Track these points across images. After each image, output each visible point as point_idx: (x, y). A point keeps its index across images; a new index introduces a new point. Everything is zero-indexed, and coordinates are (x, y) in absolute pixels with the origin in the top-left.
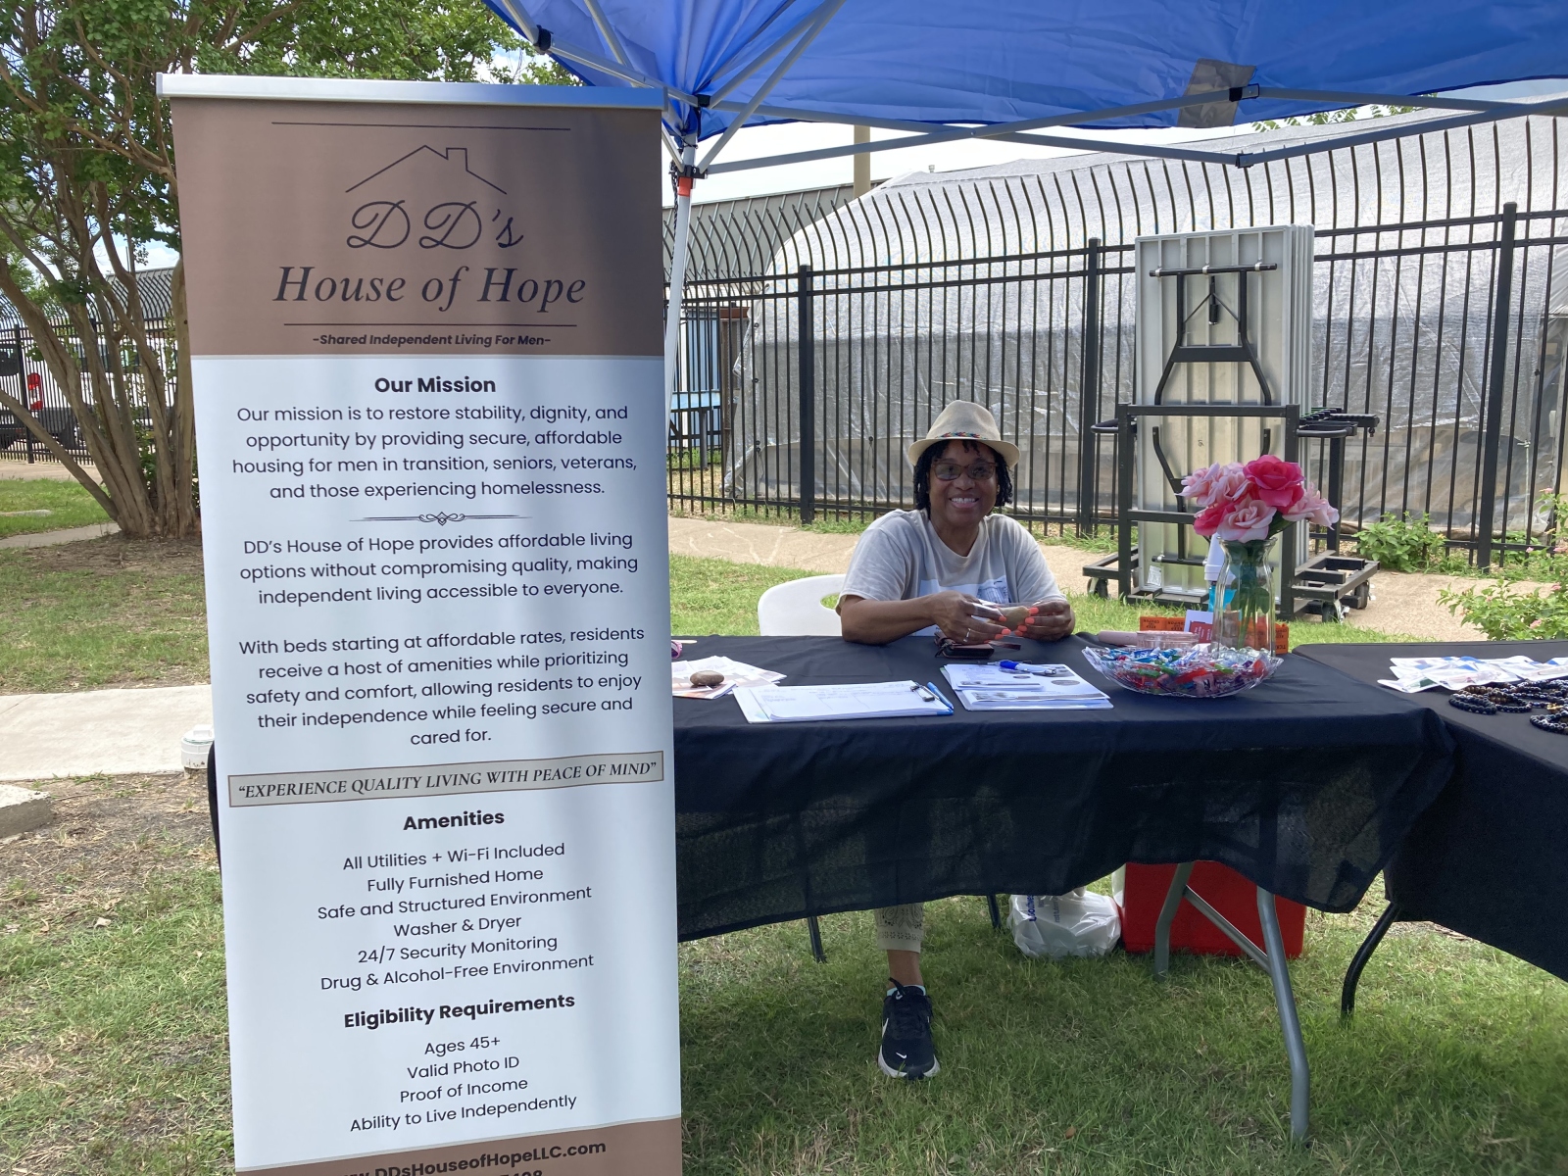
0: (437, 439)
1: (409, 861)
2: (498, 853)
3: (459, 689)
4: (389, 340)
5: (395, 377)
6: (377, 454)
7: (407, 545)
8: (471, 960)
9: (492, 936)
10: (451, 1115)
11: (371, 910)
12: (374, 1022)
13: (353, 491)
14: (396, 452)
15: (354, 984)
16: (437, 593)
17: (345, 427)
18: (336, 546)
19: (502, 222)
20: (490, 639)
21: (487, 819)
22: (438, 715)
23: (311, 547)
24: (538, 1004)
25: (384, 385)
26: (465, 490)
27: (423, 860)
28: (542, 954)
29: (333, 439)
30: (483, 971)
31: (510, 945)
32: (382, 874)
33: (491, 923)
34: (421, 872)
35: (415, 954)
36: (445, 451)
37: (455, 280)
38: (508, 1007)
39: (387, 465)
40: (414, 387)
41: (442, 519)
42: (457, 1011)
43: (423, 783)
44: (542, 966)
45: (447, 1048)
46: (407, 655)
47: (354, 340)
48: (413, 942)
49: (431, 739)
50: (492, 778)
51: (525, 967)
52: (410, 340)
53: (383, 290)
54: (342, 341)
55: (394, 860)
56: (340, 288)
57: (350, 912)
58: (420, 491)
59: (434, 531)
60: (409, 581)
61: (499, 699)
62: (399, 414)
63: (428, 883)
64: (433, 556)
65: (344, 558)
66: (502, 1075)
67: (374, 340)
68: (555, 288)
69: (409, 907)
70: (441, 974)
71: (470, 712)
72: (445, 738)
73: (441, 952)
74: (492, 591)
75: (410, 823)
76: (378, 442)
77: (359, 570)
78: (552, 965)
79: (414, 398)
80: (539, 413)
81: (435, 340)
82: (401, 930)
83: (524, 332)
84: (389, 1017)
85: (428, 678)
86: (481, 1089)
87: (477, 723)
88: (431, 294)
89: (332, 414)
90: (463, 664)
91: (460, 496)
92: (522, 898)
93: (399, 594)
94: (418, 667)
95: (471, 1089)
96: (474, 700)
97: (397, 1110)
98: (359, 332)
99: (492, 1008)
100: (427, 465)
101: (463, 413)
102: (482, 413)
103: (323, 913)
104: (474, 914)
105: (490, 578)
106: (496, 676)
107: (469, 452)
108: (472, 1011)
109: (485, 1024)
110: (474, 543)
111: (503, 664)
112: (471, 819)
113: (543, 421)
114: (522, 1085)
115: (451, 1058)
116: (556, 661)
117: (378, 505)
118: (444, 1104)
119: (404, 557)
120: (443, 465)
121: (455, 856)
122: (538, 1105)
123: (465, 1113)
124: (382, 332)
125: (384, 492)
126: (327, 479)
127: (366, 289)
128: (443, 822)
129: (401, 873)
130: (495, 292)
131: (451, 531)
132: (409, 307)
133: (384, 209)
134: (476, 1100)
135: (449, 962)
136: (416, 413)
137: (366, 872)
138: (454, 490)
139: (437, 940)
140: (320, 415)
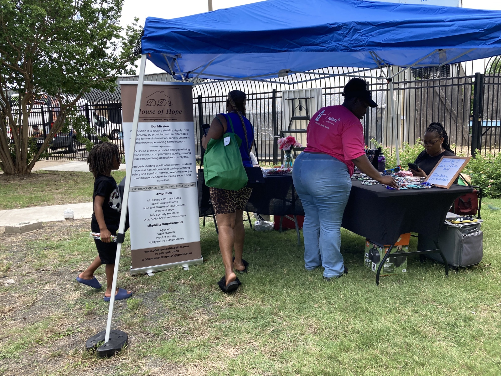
0: (160, 134)
1: (157, 200)
2: (171, 199)
3: (164, 173)
4: (153, 120)
5: (154, 125)
6: (151, 137)
7: (156, 151)
8: (167, 216)
9: (170, 212)
10: (164, 241)
11: (151, 208)
12: (152, 226)
13: (148, 143)
14: (154, 137)
15: (149, 220)
16: (161, 158)
17: (147, 133)
18: (145, 151)
19: (169, 102)
20: (169, 165)
21: (169, 193)
22: (161, 177)
23: (141, 151)
24: (178, 223)
25: (152, 126)
26: (165, 142)
27: (159, 200)
28: (178, 215)
29: (145, 135)
30: (169, 217)
31: (173, 213)
32: (153, 202)
33: (170, 210)
34: (159, 202)
35: (158, 215)
36: (162, 136)
37: (163, 111)
38: (173, 223)
39: (153, 139)
40: (157, 127)
41: (161, 147)
42: (165, 224)
43: (159, 188)
44: (178, 216)
45: (164, 230)
46: (156, 168)
47: (148, 120)
48: (158, 213)
49: (160, 181)
50: (170, 187)
51: (175, 217)
52: (156, 120)
53: (152, 112)
54: (146, 120)
55: (155, 200)
56: (146, 112)
57: (148, 208)
58: (158, 142)
59: (160, 148)
60: (157, 156)
61: (170, 174)
62: (155, 131)
63: (160, 203)
64: (160, 152)
65: (147, 153)
66: (172, 234)
67: (151, 120)
68: (177, 112)
69: (157, 207)
70: (162, 218)
71: (166, 177)
72: (162, 181)
73: (162, 214)
74: (169, 158)
75: (157, 194)
76: (152, 135)
77: (149, 155)
78: (180, 216)
79: (157, 128)
80: (175, 130)
81: (160, 120)
82: (156, 211)
83: (173, 118)
84: (154, 225)
85: (160, 171)
86: (169, 237)
87: (167, 178)
88: (159, 113)
89: (145, 131)
90: (165, 169)
91: (164, 143)
92: (175, 206)
93: (155, 158)
94: (158, 170)
95: (167, 237)
96: (167, 175)
97: (156, 240)
98: (148, 119)
99: (170, 223)
100: (159, 138)
101: (164, 131)
102: (167, 130)
103: (144, 209)
104: (167, 208)
105: (169, 156)
106: (170, 171)
107: (165, 136)
108: (167, 224)
109: (170, 226)
110: (166, 150)
111: (171, 169)
112: (167, 193)
113: (176, 132)
114: (175, 236)
115: (164, 232)
116: (179, 168)
117: (152, 145)
118: (163, 239)
119: (156, 153)
120: (161, 138)
121: (164, 199)
122: (178, 239)
123: (167, 241)
124: (152, 119)
125: (152, 143)
126: (144, 141)
127: (149, 112)
128: (162, 194)
129: (156, 202)
130: (169, 112)
131: (163, 148)
132: (156, 115)
133: (152, 100)
134: (168, 239)
135: (164, 216)
136: (157, 131)
137: (151, 202)
138: (163, 142)
139: (162, 213)
140: (143, 131)
